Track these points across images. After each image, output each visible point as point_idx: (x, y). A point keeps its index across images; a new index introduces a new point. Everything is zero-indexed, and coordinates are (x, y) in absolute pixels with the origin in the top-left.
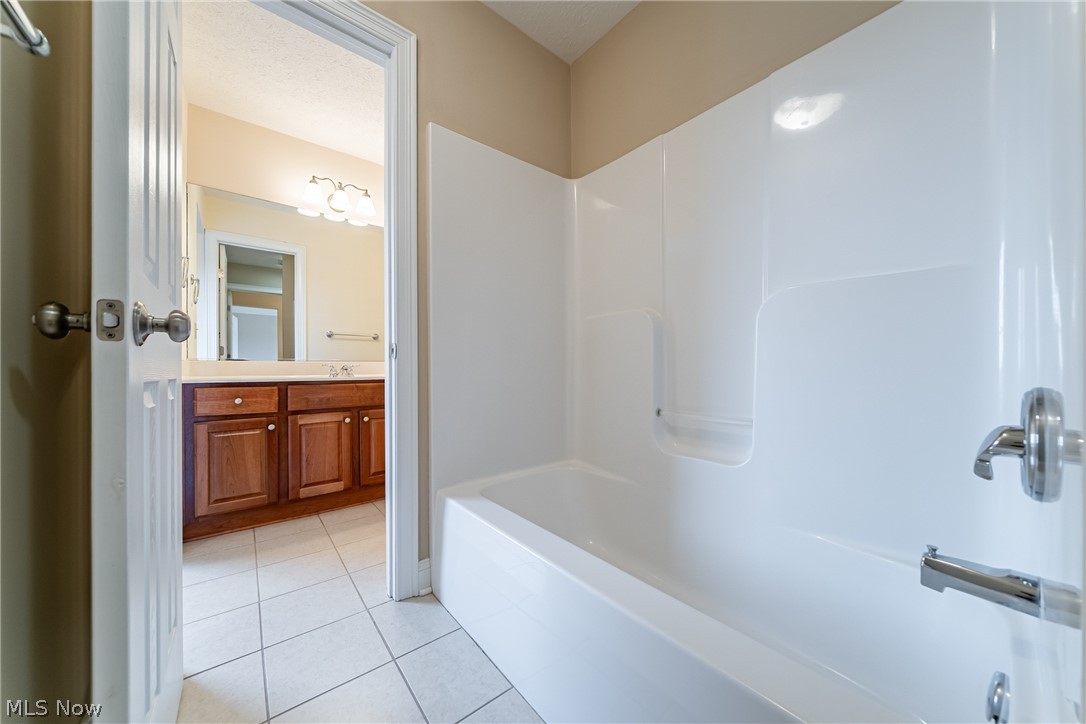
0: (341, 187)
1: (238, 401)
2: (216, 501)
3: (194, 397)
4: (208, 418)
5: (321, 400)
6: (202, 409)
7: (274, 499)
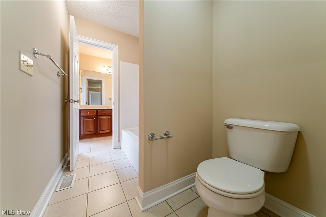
0: (110, 68)
1: (88, 113)
2: (85, 132)
3: (81, 112)
4: (83, 116)
5: (104, 113)
6: (82, 115)
7: (95, 133)
